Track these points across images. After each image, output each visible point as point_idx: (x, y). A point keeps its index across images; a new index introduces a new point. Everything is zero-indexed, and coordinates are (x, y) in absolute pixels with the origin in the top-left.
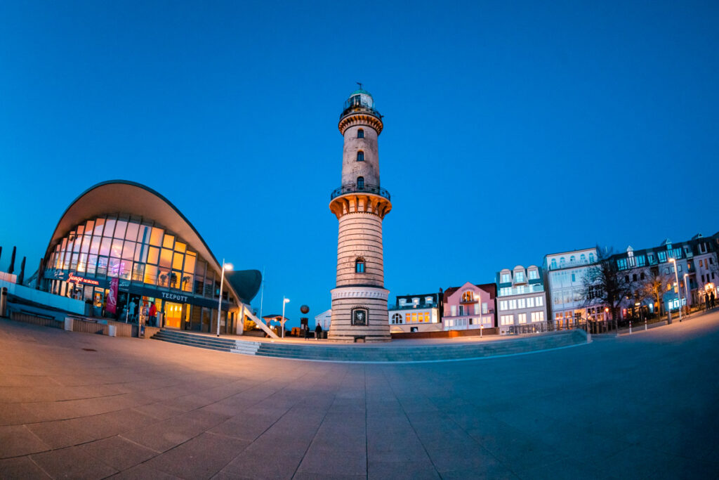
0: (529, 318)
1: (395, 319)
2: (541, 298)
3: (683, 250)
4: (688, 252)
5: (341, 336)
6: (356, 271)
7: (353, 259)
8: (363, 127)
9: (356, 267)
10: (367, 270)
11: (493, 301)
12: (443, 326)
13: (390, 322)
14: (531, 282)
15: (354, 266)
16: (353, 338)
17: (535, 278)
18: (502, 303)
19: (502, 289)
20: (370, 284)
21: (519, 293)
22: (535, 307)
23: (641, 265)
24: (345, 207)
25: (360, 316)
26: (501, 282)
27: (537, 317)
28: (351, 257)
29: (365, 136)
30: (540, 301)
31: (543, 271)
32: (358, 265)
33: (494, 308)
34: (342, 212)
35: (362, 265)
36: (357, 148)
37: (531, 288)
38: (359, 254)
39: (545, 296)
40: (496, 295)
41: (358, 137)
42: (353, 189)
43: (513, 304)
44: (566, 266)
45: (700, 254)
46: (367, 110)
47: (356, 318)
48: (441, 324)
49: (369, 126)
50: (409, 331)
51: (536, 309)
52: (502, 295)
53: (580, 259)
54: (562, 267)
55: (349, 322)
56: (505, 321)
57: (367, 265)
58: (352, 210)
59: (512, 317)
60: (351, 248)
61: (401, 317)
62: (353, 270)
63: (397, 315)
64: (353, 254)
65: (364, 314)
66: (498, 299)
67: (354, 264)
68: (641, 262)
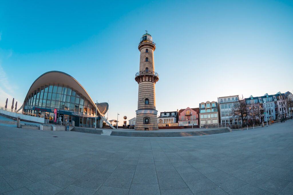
0: (212, 122)
1: (160, 121)
2: (216, 114)
3: (273, 98)
4: (275, 99)
5: (139, 128)
6: (145, 104)
7: (144, 99)
8: (148, 48)
9: (145, 102)
10: (150, 103)
11: (198, 115)
12: (178, 124)
13: (158, 123)
14: (213, 108)
15: (144, 102)
16: (144, 129)
17: (214, 106)
18: (201, 115)
19: (201, 110)
20: (150, 108)
21: (208, 112)
22: (214, 118)
23: (256, 103)
24: (141, 79)
25: (147, 120)
26: (201, 108)
27: (215, 122)
28: (143, 98)
29: (148, 52)
30: (216, 115)
31: (217, 104)
32: (146, 101)
33: (198, 117)
34: (140, 81)
35: (148, 101)
36: (145, 56)
37: (213, 110)
38: (146, 97)
39: (218, 114)
40: (199, 113)
41: (146, 52)
42: (144, 73)
43: (205, 116)
44: (227, 102)
45: (280, 100)
46: (149, 42)
47: (145, 121)
48: (177, 123)
49: (150, 48)
50: (165, 126)
51: (214, 119)
52: (201, 113)
53: (232, 100)
54: (225, 102)
55: (143, 123)
56: (202, 123)
57: (149, 101)
58: (144, 80)
59: (205, 121)
60: (143, 95)
61: (162, 120)
62: (144, 103)
63: (161, 120)
64: (144, 97)
65: (148, 120)
66: (200, 114)
67: (144, 101)
68: (256, 102)
